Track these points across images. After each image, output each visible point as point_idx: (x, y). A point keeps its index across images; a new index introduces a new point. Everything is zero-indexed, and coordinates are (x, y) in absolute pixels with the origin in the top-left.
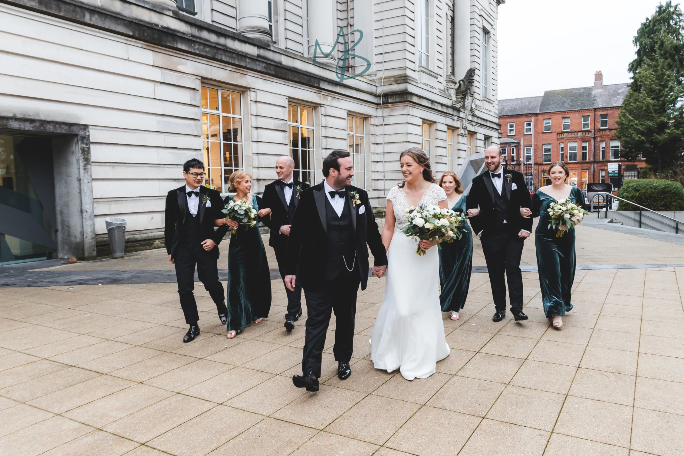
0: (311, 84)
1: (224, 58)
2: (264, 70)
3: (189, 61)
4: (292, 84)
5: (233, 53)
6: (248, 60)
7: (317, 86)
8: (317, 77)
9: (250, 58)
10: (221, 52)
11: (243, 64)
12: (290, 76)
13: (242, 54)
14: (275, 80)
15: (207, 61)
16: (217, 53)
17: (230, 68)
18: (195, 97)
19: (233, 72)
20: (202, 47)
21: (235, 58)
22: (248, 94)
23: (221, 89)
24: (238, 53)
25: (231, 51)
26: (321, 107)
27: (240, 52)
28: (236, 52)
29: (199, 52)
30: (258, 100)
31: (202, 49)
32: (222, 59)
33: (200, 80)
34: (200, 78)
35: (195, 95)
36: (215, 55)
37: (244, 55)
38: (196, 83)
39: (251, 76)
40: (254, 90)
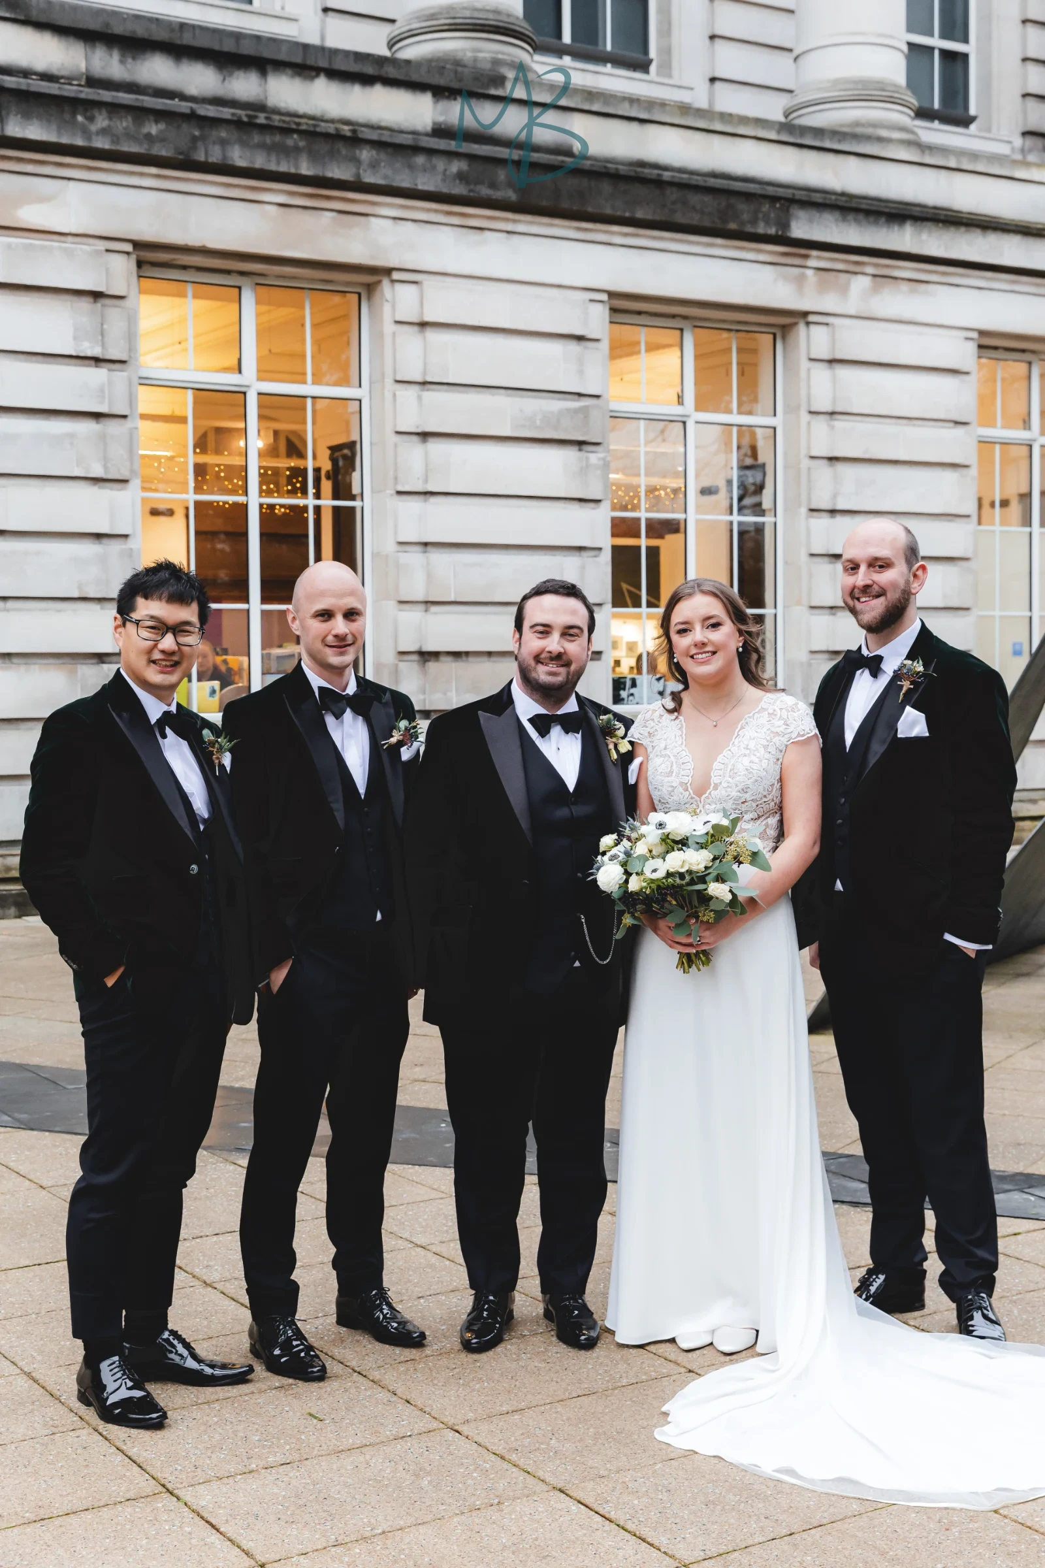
1: (238, 157)
2: (459, 189)
3: (72, 184)
4: (627, 234)
5: (286, 131)
6: (365, 154)
7: (772, 231)
8: (771, 190)
9: (378, 145)
10: (223, 134)
11: (338, 171)
13: (331, 129)
14: (525, 224)
15: (158, 176)
16: (203, 138)
17: (277, 194)
18: (102, 325)
19: (300, 210)
20: (124, 124)
21: (297, 150)
22: (382, 294)
23: (257, 284)
24: (312, 129)
25: (276, 124)
26: (808, 324)
27: (323, 124)
28: (304, 127)
29: (113, 142)
30: (427, 318)
31: (125, 129)
32: (230, 162)
33: (128, 253)
34: (128, 247)
35: (102, 316)
36: (194, 148)
37: (343, 133)
38: (107, 270)
39: (395, 218)
40: (414, 275)
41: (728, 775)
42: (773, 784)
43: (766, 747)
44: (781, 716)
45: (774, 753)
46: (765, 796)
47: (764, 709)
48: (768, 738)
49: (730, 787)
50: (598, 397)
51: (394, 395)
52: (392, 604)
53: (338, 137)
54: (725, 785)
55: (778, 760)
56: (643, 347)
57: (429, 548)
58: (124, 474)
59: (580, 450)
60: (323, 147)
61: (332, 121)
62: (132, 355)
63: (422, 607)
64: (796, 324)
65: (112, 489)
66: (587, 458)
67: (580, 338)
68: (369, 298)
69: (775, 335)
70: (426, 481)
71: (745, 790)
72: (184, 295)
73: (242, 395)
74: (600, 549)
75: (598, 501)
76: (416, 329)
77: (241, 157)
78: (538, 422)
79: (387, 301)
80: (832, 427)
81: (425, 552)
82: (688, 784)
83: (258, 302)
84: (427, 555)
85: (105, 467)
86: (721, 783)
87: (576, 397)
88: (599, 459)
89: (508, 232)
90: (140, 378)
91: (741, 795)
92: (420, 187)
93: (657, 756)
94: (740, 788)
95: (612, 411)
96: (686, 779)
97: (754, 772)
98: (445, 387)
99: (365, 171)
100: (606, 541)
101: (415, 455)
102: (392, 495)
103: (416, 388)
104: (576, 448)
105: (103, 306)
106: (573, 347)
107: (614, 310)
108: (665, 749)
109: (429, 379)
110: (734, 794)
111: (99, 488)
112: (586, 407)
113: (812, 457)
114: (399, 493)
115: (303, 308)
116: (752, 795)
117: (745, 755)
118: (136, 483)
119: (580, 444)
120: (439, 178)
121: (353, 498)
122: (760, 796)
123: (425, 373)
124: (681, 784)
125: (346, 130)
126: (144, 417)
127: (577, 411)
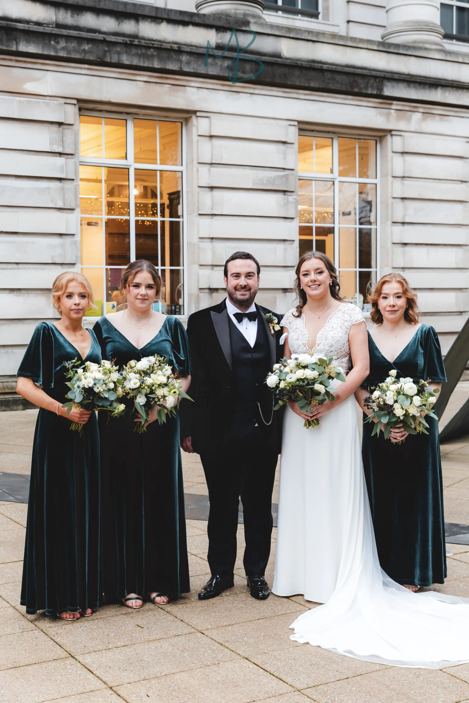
0: (356, 90)
1: (125, 60)
3: (49, 73)
4: (306, 94)
5: (148, 48)
6: (184, 58)
7: (375, 92)
8: (374, 73)
9: (191, 53)
10: (119, 49)
11: (171, 66)
12: (296, 78)
13: (168, 46)
14: (261, 90)
15: (87, 69)
16: (109, 51)
17: (144, 76)
18: (63, 137)
19: (154, 84)
20: (73, 45)
21: (152, 56)
22: (192, 123)
23: (134, 118)
24: (159, 46)
25: (143, 44)
26: (392, 135)
27: (164, 44)
28: (156, 46)
29: (68, 53)
30: (213, 134)
31: (73, 47)
32: (121, 62)
33: (75, 104)
34: (75, 102)
35: (63, 133)
36: (105, 56)
37: (173, 48)
38: (65, 112)
39: (198, 88)
40: (207, 114)
41: (324, 339)
42: (345, 343)
43: (341, 327)
44: (348, 313)
45: (345, 329)
46: (341, 349)
47: (340, 310)
48: (342, 323)
49: (325, 345)
50: (293, 170)
51: (198, 169)
52: (196, 267)
53: (171, 50)
54: (322, 344)
55: (347, 332)
56: (314, 147)
57: (214, 240)
58: (73, 206)
59: (284, 195)
60: (165, 55)
61: (169, 43)
62: (76, 151)
63: (210, 267)
64: (386, 135)
65: (67, 213)
66: (288, 199)
67: (284, 143)
68: (186, 125)
69: (376, 141)
70: (212, 209)
71: (332, 346)
72: (101, 124)
73: (128, 170)
74: (294, 241)
75: (293, 218)
76: (208, 139)
77: (127, 60)
78: (265, 182)
79: (194, 126)
80: (403, 184)
81: (212, 242)
82: (306, 344)
83: (134, 127)
84: (213, 243)
85: (64, 204)
86: (321, 343)
87: (282, 170)
88: (293, 199)
89: (251, 94)
90: (80, 162)
91: (330, 348)
92: (210, 73)
93: (293, 332)
94: (329, 345)
95: (299, 176)
96: (305, 342)
97: (336, 338)
98: (222, 166)
99: (184, 65)
100: (296, 237)
101: (207, 197)
102: (196, 216)
103: (208, 166)
104: (283, 194)
105: (63, 129)
106: (281, 147)
107: (300, 130)
108: (296, 329)
109: (214, 162)
110: (327, 348)
111: (61, 213)
112: (287, 175)
113: (394, 198)
114: (200, 215)
115: (156, 129)
116: (335, 348)
117: (331, 331)
118: (78, 211)
119: (284, 192)
120: (219, 68)
121: (179, 217)
122: (338, 349)
123: (212, 159)
124: (303, 344)
125: (175, 47)
126: (82, 180)
127: (283, 176)
